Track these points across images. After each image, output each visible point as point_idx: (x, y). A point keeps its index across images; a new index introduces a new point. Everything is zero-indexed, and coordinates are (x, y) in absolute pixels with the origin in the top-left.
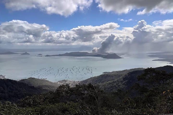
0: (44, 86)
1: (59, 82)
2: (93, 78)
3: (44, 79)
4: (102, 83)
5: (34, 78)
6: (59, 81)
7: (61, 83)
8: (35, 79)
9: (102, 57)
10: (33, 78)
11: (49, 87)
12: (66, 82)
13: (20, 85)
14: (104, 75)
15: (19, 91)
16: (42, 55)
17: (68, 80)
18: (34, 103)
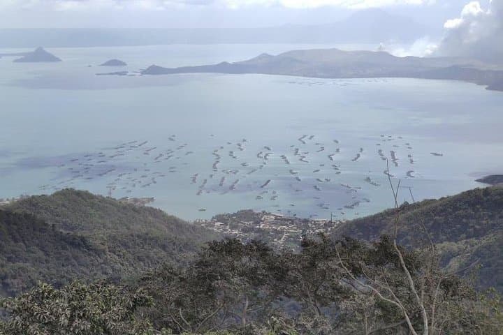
0: (139, 236)
1: (218, 224)
2: (417, 205)
3: (136, 200)
4: (474, 240)
5: (86, 193)
6: (220, 218)
7: (233, 228)
8: (91, 197)
9: (480, 84)
10: (79, 194)
11: (164, 247)
12: (258, 223)
13: (15, 227)
14: (486, 191)
15: (9, 259)
16: (124, 64)
17: (269, 214)
18: (77, 322)
